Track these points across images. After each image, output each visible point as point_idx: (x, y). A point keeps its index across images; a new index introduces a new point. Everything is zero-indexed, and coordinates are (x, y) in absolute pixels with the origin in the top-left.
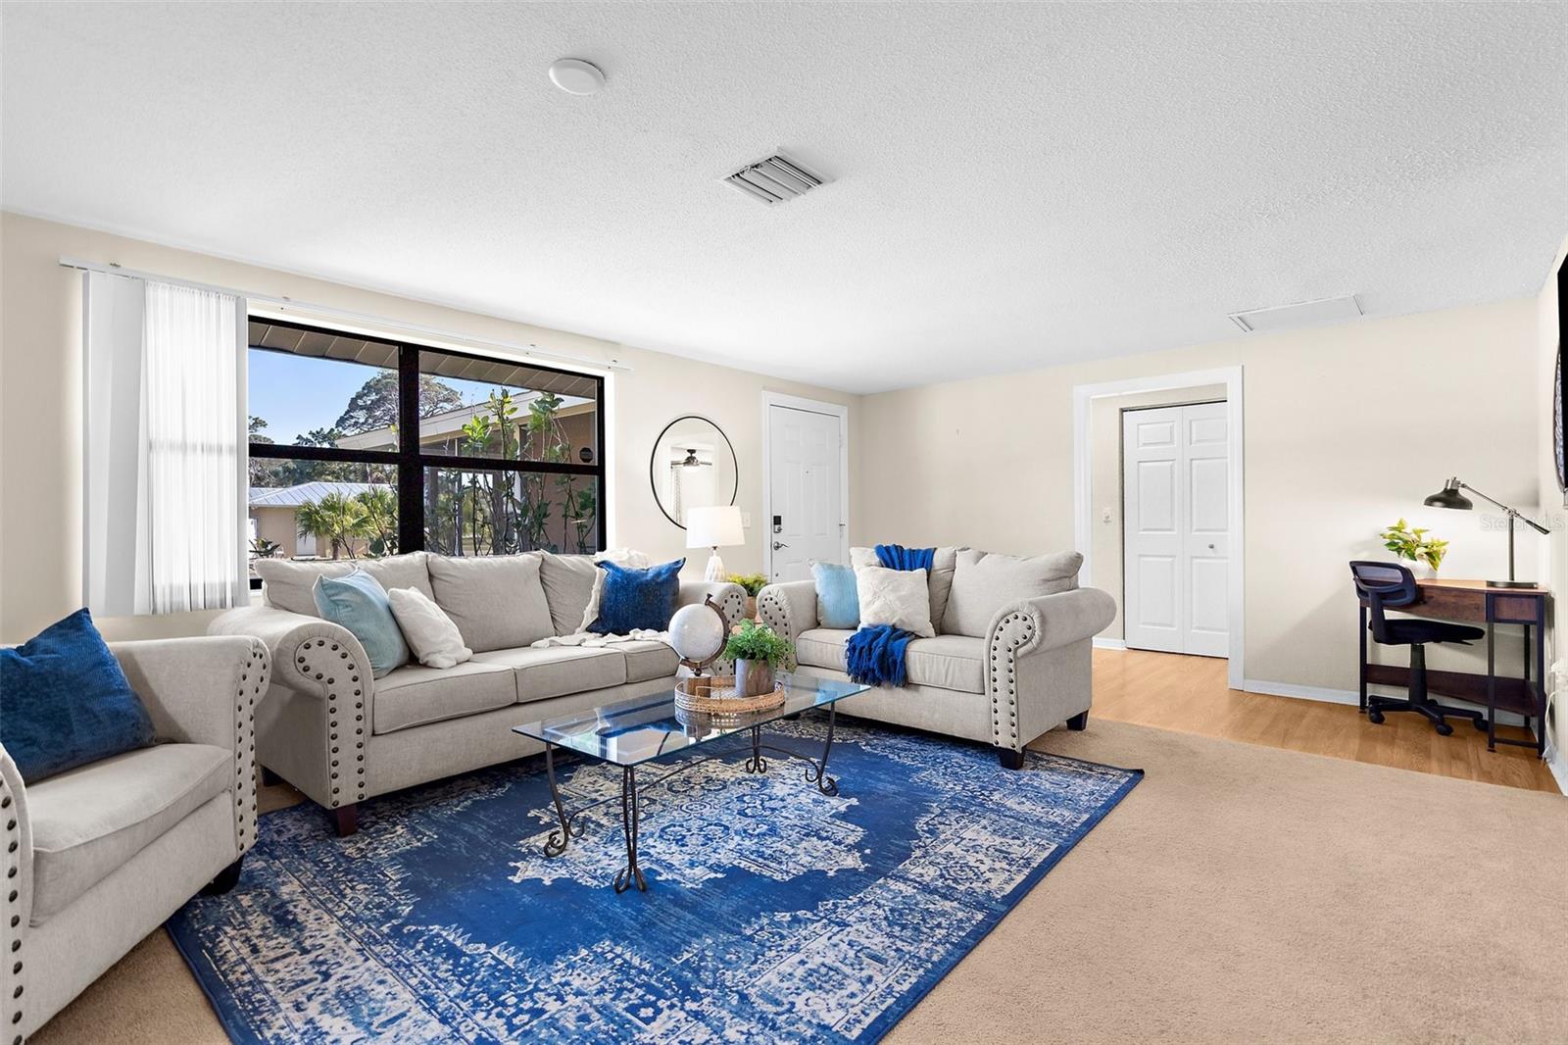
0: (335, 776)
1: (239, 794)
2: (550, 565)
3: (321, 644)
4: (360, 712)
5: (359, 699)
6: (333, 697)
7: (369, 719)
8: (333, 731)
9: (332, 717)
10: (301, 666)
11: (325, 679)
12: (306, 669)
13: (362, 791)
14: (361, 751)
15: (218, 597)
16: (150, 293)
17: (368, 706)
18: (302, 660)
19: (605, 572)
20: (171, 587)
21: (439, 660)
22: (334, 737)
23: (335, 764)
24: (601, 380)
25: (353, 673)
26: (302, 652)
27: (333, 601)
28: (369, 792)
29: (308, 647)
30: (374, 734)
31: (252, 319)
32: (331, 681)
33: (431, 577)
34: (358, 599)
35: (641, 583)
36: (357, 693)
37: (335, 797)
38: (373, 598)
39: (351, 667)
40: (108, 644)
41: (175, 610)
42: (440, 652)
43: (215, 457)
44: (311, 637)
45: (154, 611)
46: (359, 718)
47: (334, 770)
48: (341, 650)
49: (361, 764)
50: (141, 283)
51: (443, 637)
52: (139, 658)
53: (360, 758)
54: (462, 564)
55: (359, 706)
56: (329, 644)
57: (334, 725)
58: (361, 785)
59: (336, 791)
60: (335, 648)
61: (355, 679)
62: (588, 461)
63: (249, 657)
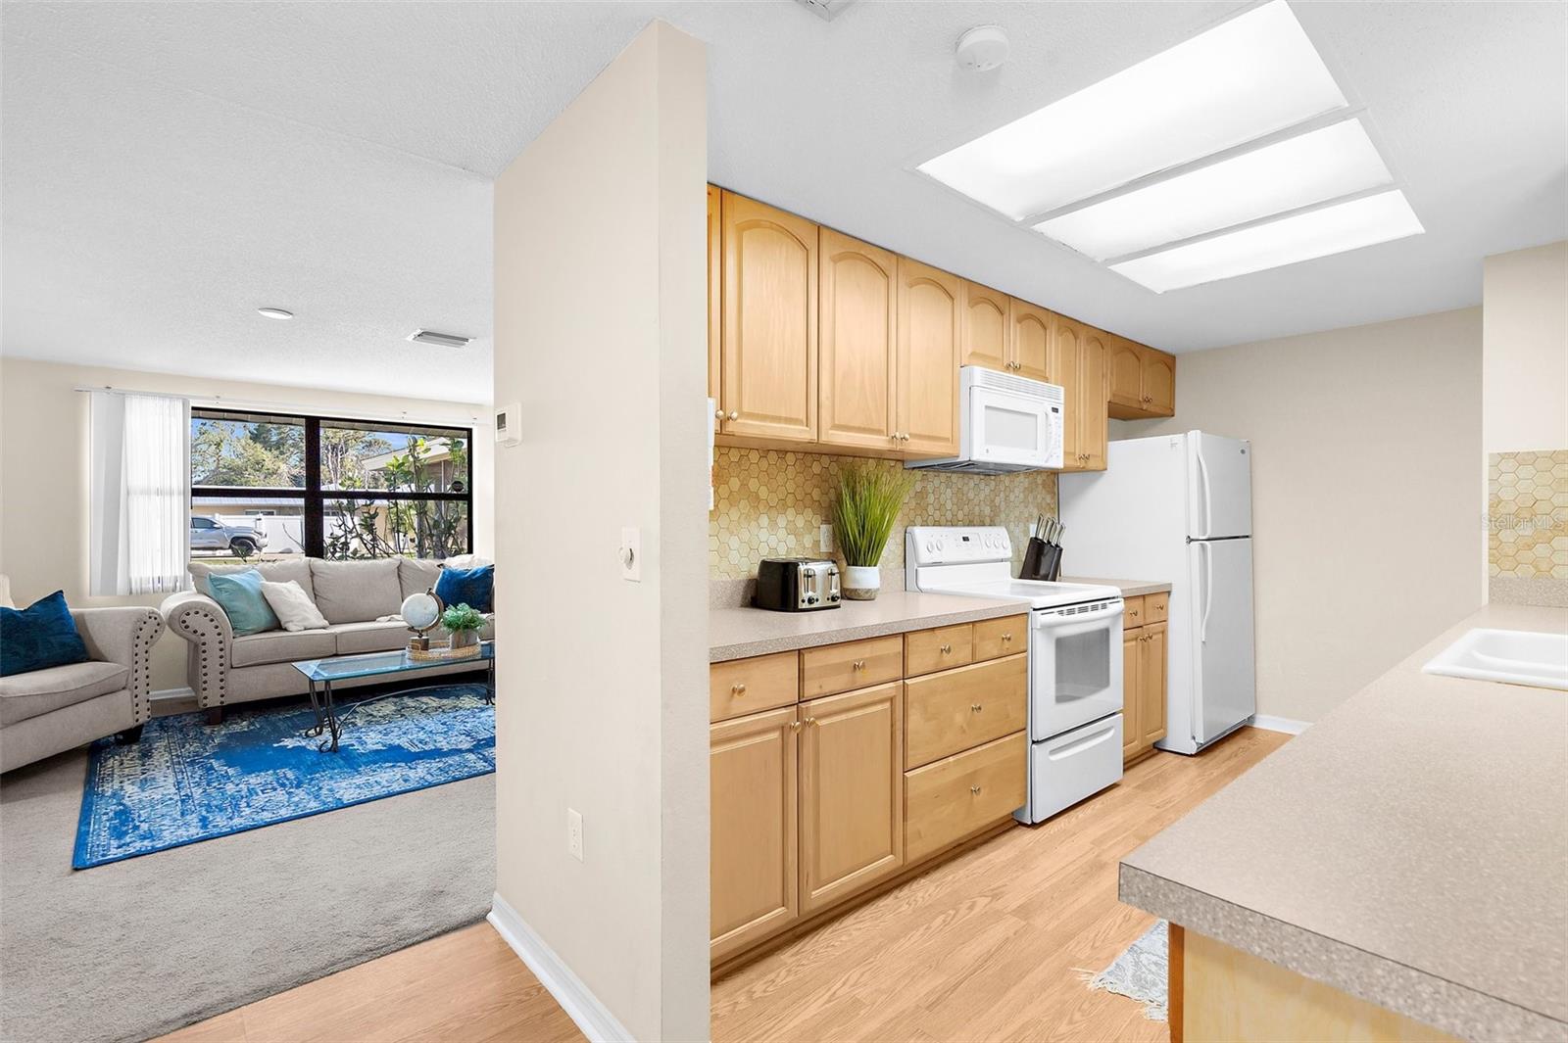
0: (205, 689)
1: (136, 692)
2: (405, 566)
3: (197, 613)
4: (222, 653)
5: (222, 646)
6: (204, 644)
7: (228, 657)
8: (204, 663)
9: (204, 655)
10: (183, 625)
11: (199, 633)
12: (187, 627)
13: (222, 699)
14: (222, 676)
15: (171, 585)
16: (128, 402)
17: (228, 651)
18: (184, 622)
19: (442, 570)
20: (141, 579)
21: (290, 626)
22: (205, 667)
23: (205, 682)
24: (470, 431)
25: (218, 630)
26: (185, 617)
27: (218, 589)
28: (228, 701)
29: (188, 614)
30: (232, 667)
31: (194, 408)
32: (203, 635)
33: (312, 574)
34: (234, 588)
35: (461, 580)
36: (221, 642)
37: (205, 701)
38: (248, 587)
39: (217, 627)
40: (70, 610)
41: (142, 592)
42: (292, 621)
43: (167, 498)
44: (191, 609)
45: (131, 593)
46: (221, 657)
47: (204, 686)
48: (210, 617)
49: (222, 684)
50: (122, 396)
51: (295, 612)
52: (86, 618)
53: (222, 680)
54: (335, 566)
55: (221, 650)
56: (202, 613)
57: (205, 660)
58: (222, 696)
59: (206, 698)
60: (206, 616)
61: (219, 634)
62: (460, 490)
63: (146, 619)
